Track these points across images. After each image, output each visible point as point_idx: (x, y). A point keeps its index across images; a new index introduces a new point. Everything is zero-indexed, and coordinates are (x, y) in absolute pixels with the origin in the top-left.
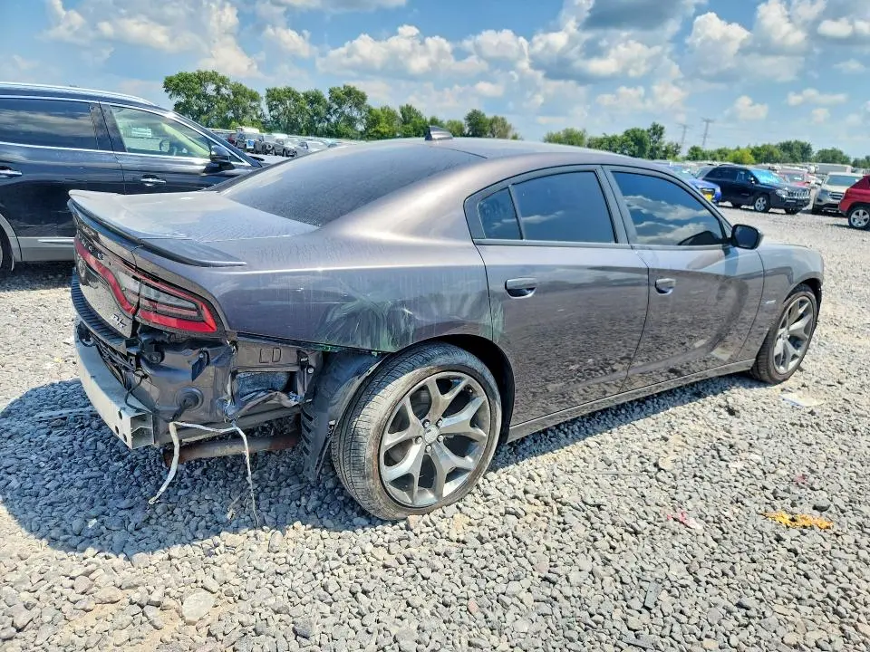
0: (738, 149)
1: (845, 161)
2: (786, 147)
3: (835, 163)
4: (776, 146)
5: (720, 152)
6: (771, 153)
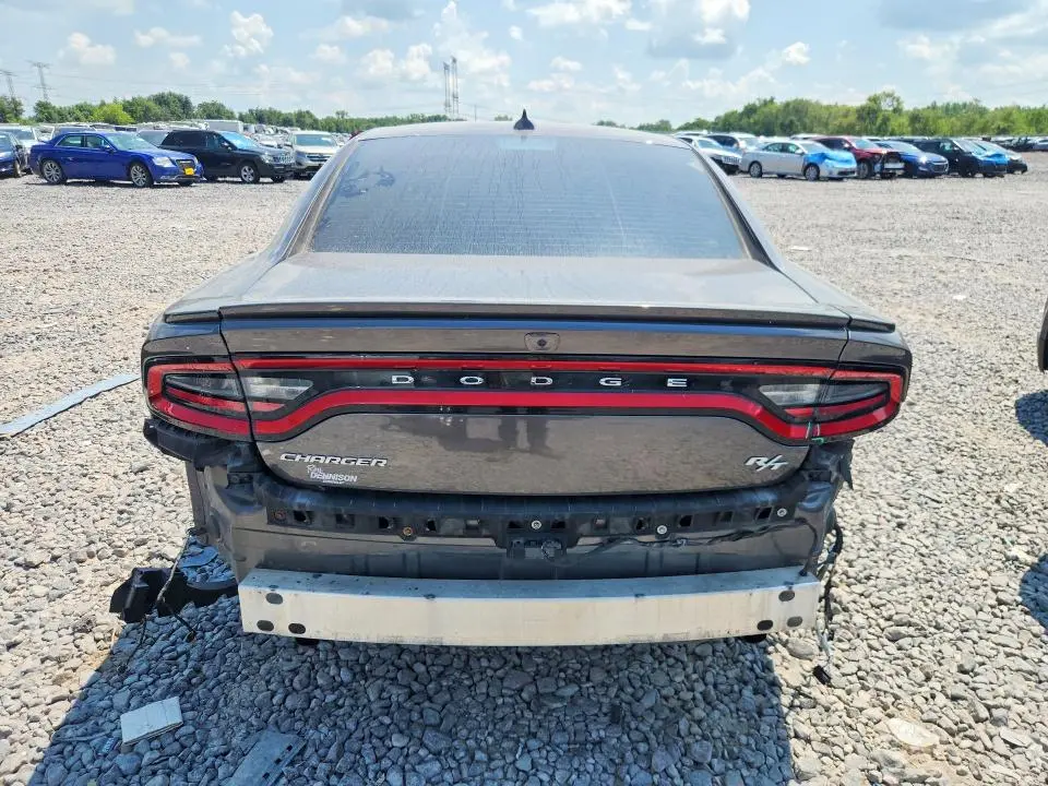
0: (103, 104)
1: (230, 116)
2: (161, 100)
3: (221, 118)
4: (149, 99)
5: (81, 108)
6: (147, 109)
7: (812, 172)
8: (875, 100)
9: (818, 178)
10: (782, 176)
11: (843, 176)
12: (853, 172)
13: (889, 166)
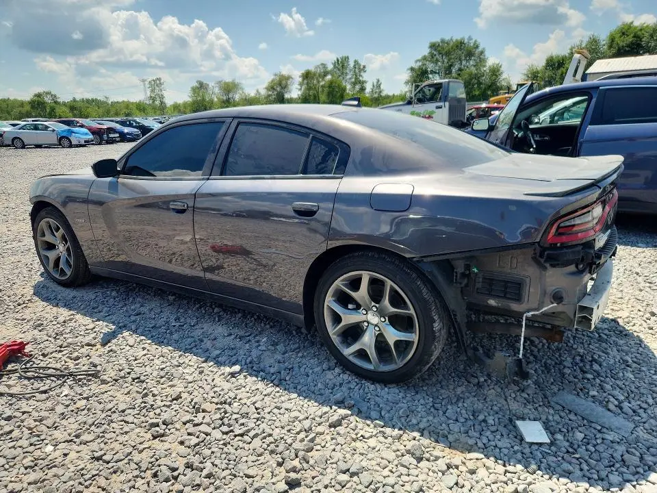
7: (66, 142)
8: (39, 95)
9: (71, 146)
10: (39, 146)
11: (87, 143)
12: (92, 141)
13: (111, 136)
